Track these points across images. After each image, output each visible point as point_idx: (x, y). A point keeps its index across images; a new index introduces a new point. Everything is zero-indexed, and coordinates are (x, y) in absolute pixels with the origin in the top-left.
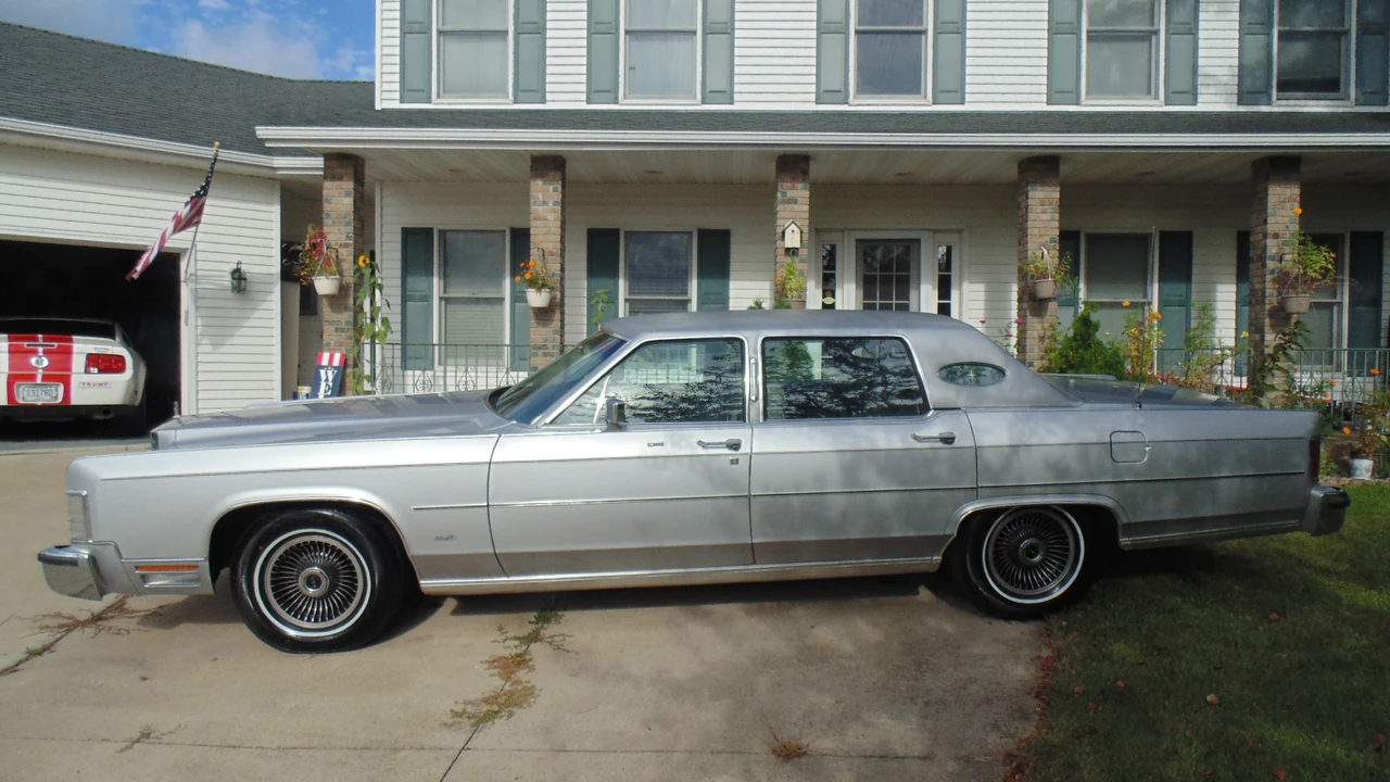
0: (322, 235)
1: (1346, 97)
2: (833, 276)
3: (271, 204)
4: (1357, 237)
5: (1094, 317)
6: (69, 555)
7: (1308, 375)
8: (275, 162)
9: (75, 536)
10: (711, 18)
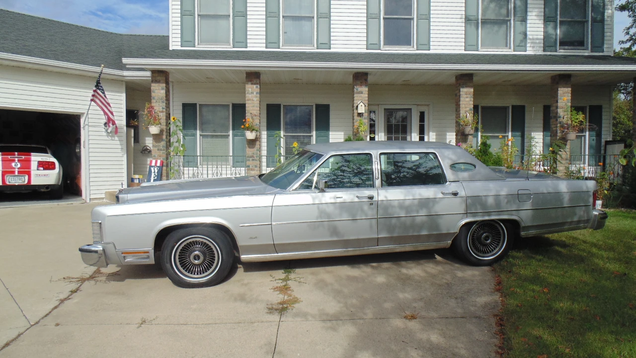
0: (152, 107)
1: (587, 49)
2: (374, 125)
3: (122, 93)
4: (592, 108)
5: (488, 142)
6: (93, 249)
7: (574, 166)
8: (124, 73)
9: (95, 240)
10: (320, 12)
